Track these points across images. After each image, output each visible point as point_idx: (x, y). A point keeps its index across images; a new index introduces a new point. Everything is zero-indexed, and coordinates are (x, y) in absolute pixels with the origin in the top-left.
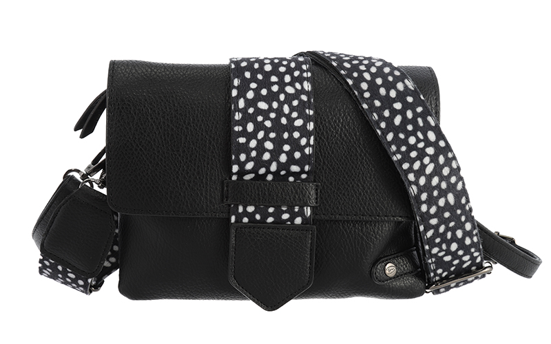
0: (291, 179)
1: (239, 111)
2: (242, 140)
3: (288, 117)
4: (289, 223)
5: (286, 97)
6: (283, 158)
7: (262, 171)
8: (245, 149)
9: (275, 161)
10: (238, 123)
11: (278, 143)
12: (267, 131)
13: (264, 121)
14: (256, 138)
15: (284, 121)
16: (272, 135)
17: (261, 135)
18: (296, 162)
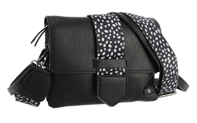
0: (117, 58)
1: (99, 33)
2: (101, 44)
3: (115, 35)
4: (118, 74)
5: (113, 28)
6: (115, 51)
7: (108, 55)
8: (102, 47)
9: (112, 52)
10: (99, 38)
11: (113, 45)
12: (109, 41)
13: (107, 37)
14: (105, 43)
15: (114, 37)
16: (111, 42)
17: (107, 42)
18: (119, 52)
